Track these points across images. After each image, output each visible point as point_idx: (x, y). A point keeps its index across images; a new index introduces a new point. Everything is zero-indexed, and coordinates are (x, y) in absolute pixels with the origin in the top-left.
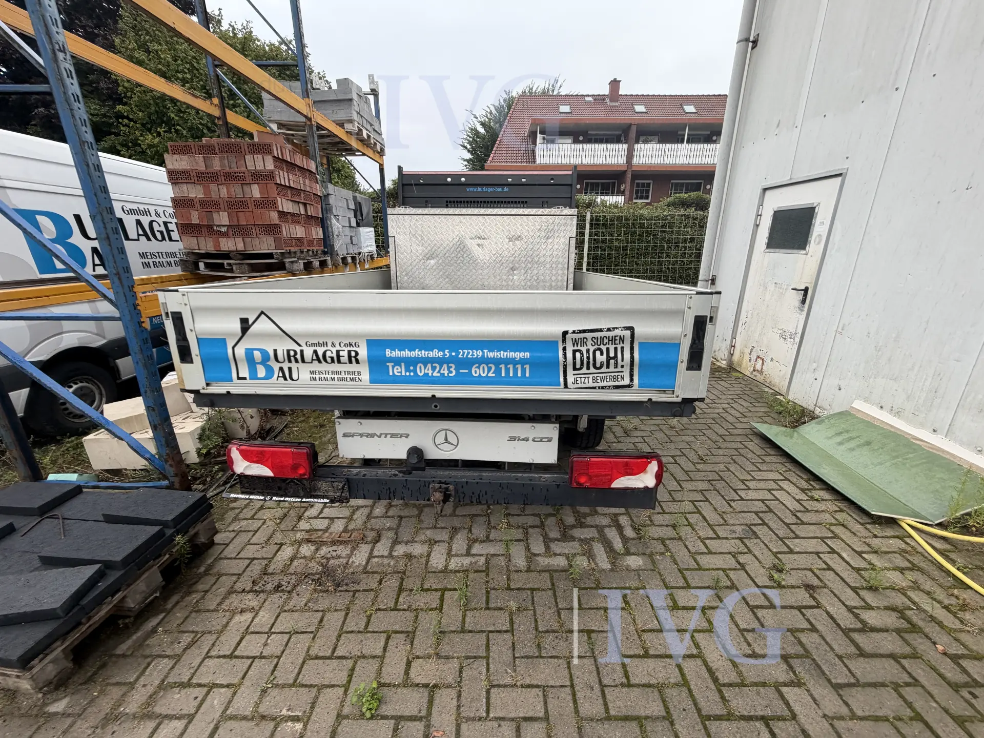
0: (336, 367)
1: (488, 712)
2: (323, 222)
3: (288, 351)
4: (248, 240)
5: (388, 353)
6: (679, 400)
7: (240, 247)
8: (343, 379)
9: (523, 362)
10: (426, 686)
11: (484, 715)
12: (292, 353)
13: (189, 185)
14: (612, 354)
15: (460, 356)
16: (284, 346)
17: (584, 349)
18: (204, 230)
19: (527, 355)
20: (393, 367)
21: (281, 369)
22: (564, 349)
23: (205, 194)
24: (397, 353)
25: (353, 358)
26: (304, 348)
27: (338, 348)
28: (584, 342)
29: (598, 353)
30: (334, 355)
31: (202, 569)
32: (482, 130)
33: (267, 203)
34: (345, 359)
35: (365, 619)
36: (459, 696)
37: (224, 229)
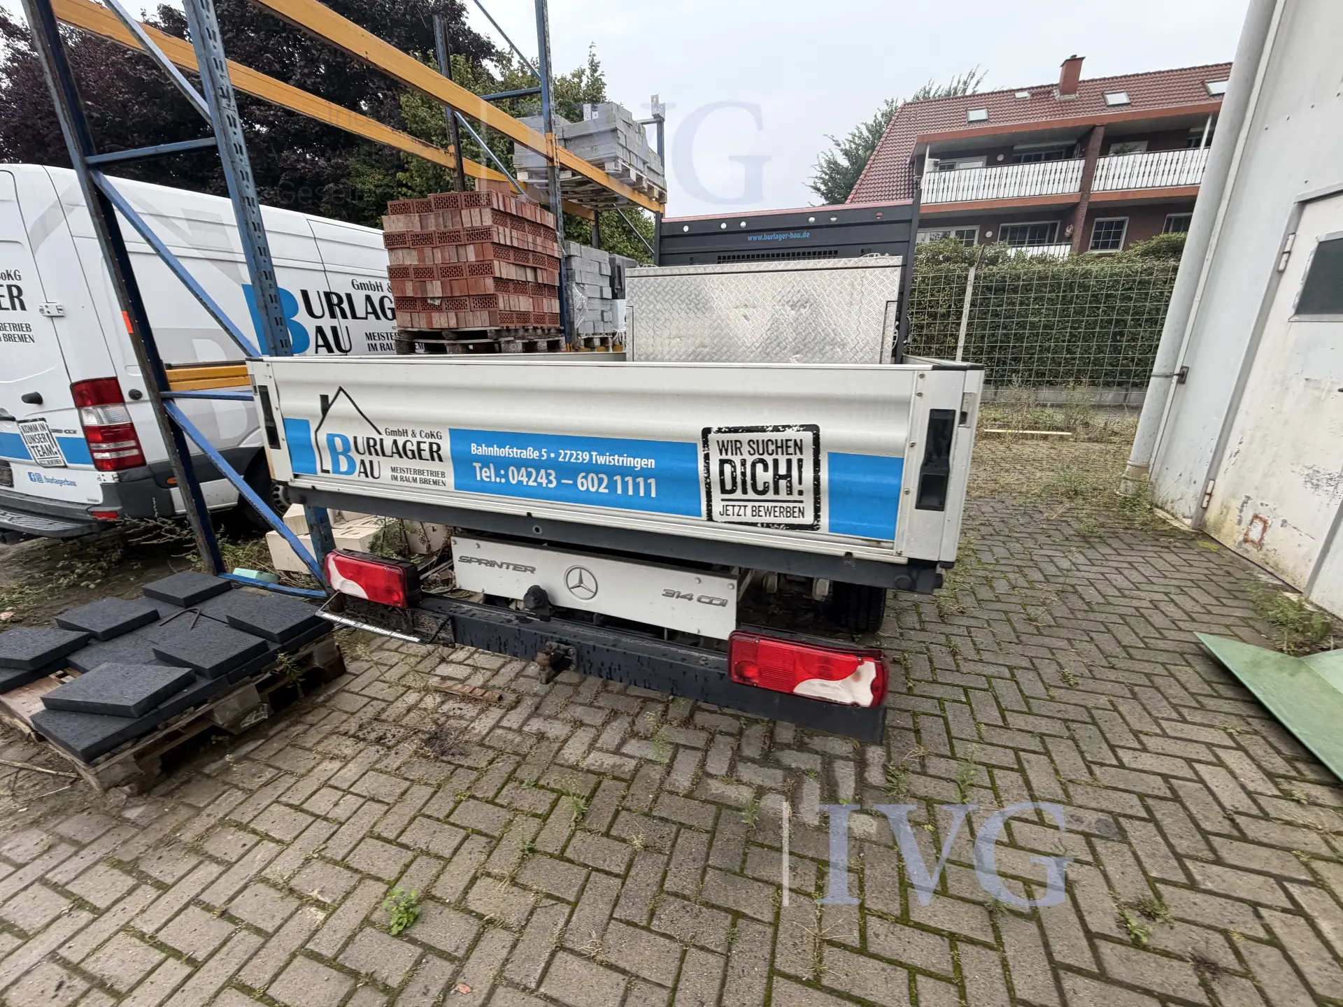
0: (416, 464)
1: (539, 983)
2: (561, 293)
3: (368, 439)
4: (461, 314)
5: (475, 449)
6: (903, 560)
7: (453, 323)
8: (425, 481)
9: (646, 473)
10: (480, 917)
11: (533, 985)
12: (372, 443)
13: (405, 251)
14: (782, 470)
15: (560, 459)
16: (363, 433)
17: (737, 460)
18: (419, 303)
19: (651, 463)
20: (481, 469)
21: (363, 462)
22: (707, 457)
23: (419, 260)
24: (483, 450)
25: (435, 454)
26: (384, 436)
27: (419, 439)
28: (736, 447)
29: (760, 467)
30: (415, 448)
31: (322, 698)
32: (844, 162)
33: (483, 268)
34: (426, 454)
35: (452, 805)
36: (514, 946)
37: (437, 302)
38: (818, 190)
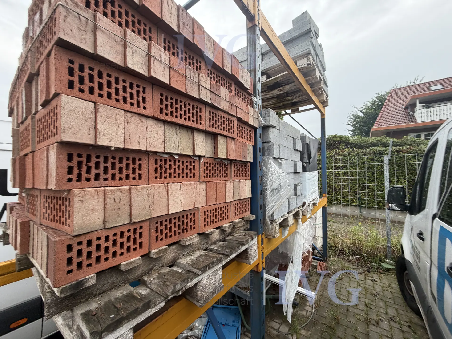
32: (361, 115)
38: (350, 125)
